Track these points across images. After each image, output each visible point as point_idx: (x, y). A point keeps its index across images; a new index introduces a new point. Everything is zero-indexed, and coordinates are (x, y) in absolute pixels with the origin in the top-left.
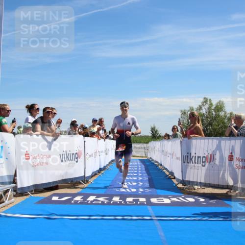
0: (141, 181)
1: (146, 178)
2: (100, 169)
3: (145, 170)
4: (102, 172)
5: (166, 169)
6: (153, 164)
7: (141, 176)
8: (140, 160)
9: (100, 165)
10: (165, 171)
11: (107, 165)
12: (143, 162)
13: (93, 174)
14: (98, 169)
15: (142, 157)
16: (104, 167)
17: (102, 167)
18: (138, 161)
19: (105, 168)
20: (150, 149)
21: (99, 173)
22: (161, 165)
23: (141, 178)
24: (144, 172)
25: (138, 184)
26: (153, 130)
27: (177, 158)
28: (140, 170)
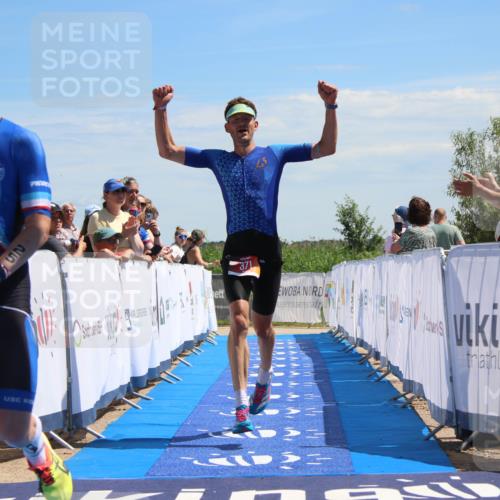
0: (296, 422)
1: (316, 411)
2: (135, 380)
3: (316, 378)
4: (143, 393)
5: (396, 371)
6: (348, 353)
7: (295, 404)
8: (298, 338)
9: (133, 367)
10: (391, 377)
11: (165, 365)
12: (308, 344)
13: (107, 404)
14: (126, 380)
15: (309, 325)
16: (151, 371)
17: (143, 372)
18: (291, 343)
19: (153, 377)
20: (336, 295)
21: (131, 396)
22: (377, 356)
23: (294, 411)
24: (311, 384)
25: (281, 433)
26: (349, 218)
27: (432, 328)
28: (296, 379)
